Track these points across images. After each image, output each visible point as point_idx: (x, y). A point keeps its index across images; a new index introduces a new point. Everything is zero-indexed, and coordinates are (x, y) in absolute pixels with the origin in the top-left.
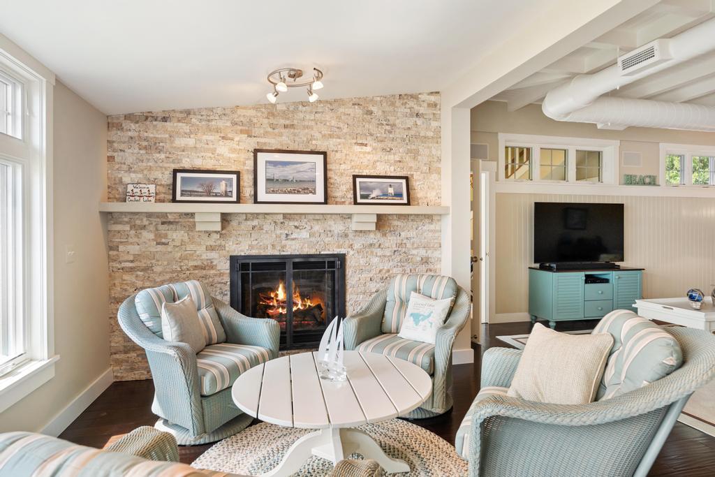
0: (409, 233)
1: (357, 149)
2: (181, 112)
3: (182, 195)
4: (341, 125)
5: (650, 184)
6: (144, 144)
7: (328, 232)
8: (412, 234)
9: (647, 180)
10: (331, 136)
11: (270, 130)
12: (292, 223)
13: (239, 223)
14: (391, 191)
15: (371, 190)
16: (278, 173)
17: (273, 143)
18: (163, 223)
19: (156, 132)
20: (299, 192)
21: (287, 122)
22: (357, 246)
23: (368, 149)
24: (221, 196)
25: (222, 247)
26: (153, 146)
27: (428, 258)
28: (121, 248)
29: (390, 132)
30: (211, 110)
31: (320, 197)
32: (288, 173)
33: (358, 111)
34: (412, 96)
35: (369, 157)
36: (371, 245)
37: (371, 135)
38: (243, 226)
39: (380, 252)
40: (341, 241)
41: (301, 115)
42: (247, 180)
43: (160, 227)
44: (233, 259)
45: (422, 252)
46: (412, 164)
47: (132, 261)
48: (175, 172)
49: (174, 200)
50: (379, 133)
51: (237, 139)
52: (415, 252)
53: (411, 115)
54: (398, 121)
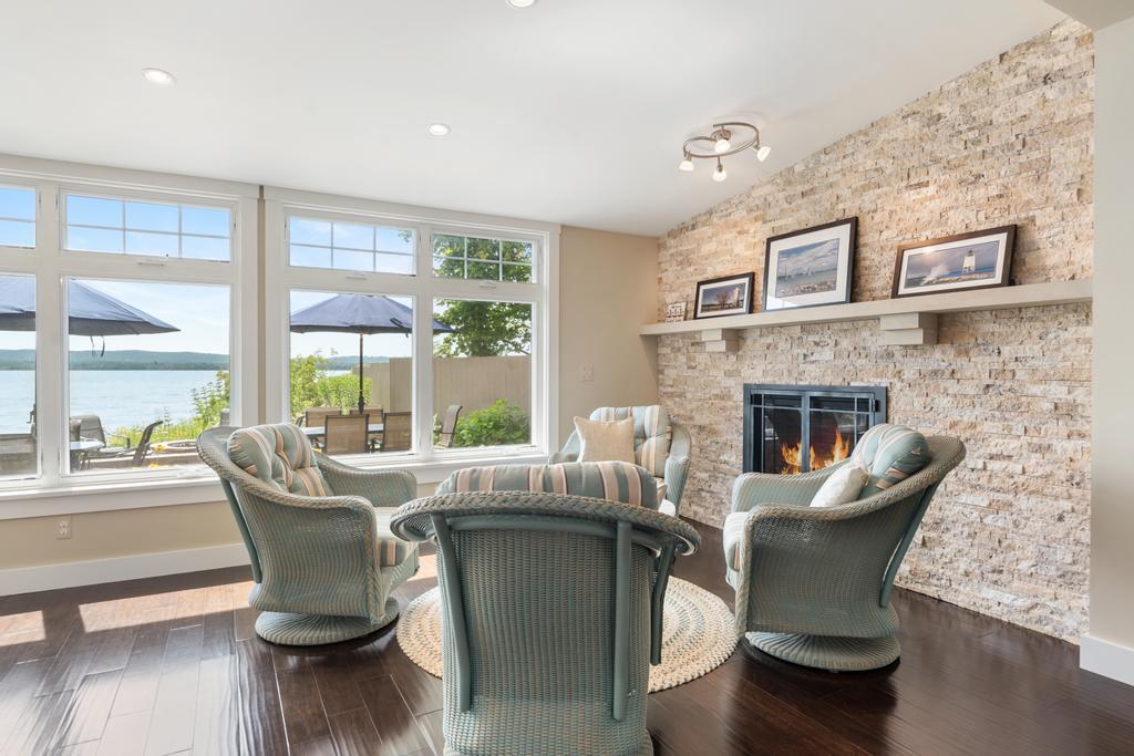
0: (1022, 346)
1: (912, 196)
2: (705, 214)
3: (702, 311)
4: (882, 163)
6: (680, 258)
7: (860, 351)
8: (1031, 348)
10: (865, 188)
11: (786, 206)
12: (812, 338)
13: (755, 341)
14: (969, 262)
15: (927, 268)
16: (791, 266)
17: (790, 223)
18: (693, 344)
19: (686, 244)
20: (814, 290)
21: (807, 187)
22: (909, 374)
23: (931, 189)
24: (734, 307)
25: (738, 372)
26: (686, 261)
27: (1073, 406)
28: (666, 372)
29: (976, 142)
30: (728, 201)
31: (841, 291)
32: (803, 263)
33: (913, 125)
34: (1031, 44)
35: (931, 205)
36: (935, 373)
37: (936, 161)
38: (757, 345)
39: (953, 387)
40: (882, 364)
41: (823, 170)
42: (760, 279)
43: (691, 349)
44: (747, 387)
45: (1059, 391)
46: (1033, 194)
47: (672, 386)
48: (700, 284)
49: (696, 317)
50: (952, 151)
51: (752, 230)
52: (1036, 389)
53: (1031, 85)
54: (997, 112)
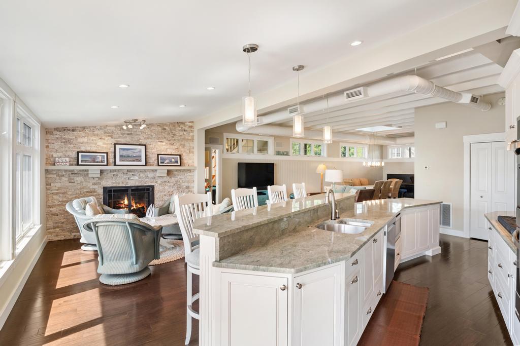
0: (181, 177)
1: (159, 143)
2: (81, 128)
3: (82, 162)
4: (152, 134)
5: (286, 155)
6: (64, 141)
7: (147, 177)
8: (182, 177)
9: (285, 153)
10: (148, 138)
11: (121, 135)
12: (131, 173)
13: (107, 174)
14: (173, 160)
15: (165, 160)
16: (125, 153)
17: (123, 141)
18: (72, 174)
19: (69, 135)
20: (134, 161)
21: (129, 133)
22: (159, 182)
23: (164, 144)
24: (100, 162)
25: (99, 183)
26: (67, 142)
27: (188, 186)
28: (52, 184)
29: (173, 137)
30: (95, 127)
31: (143, 163)
32: (130, 153)
33: (160, 128)
34: (182, 123)
35: (164, 147)
36: (165, 182)
37: (165, 138)
38: (109, 175)
39: (169, 184)
40: (152, 180)
41: (135, 130)
42: (111, 156)
43: (71, 175)
44: (105, 188)
45: (186, 184)
46: (182, 150)
47: (57, 190)
48: (78, 153)
49: (78, 164)
50: (169, 137)
51: (106, 139)
52: (183, 184)
53: (182, 131)
54: (176, 133)
